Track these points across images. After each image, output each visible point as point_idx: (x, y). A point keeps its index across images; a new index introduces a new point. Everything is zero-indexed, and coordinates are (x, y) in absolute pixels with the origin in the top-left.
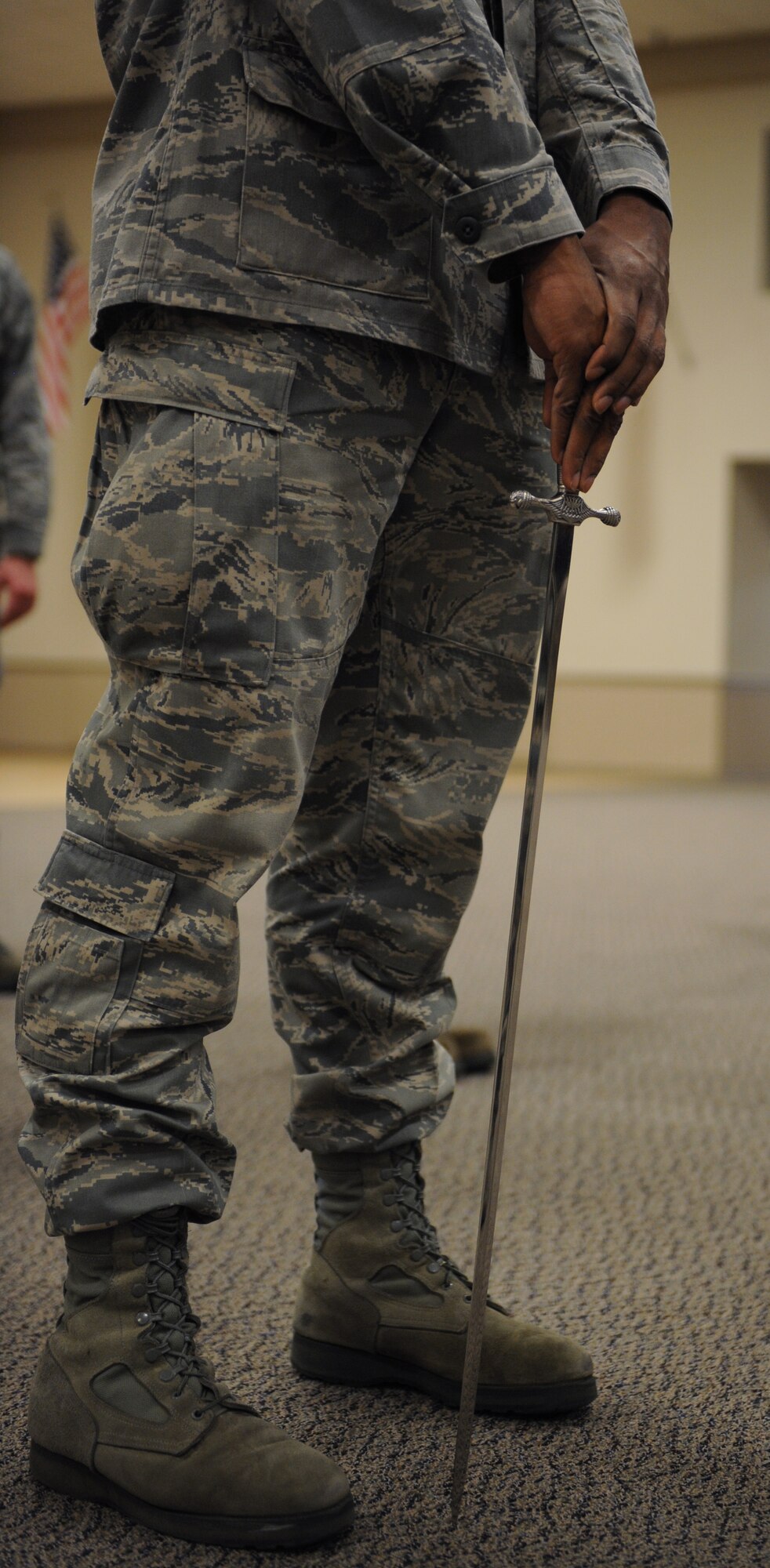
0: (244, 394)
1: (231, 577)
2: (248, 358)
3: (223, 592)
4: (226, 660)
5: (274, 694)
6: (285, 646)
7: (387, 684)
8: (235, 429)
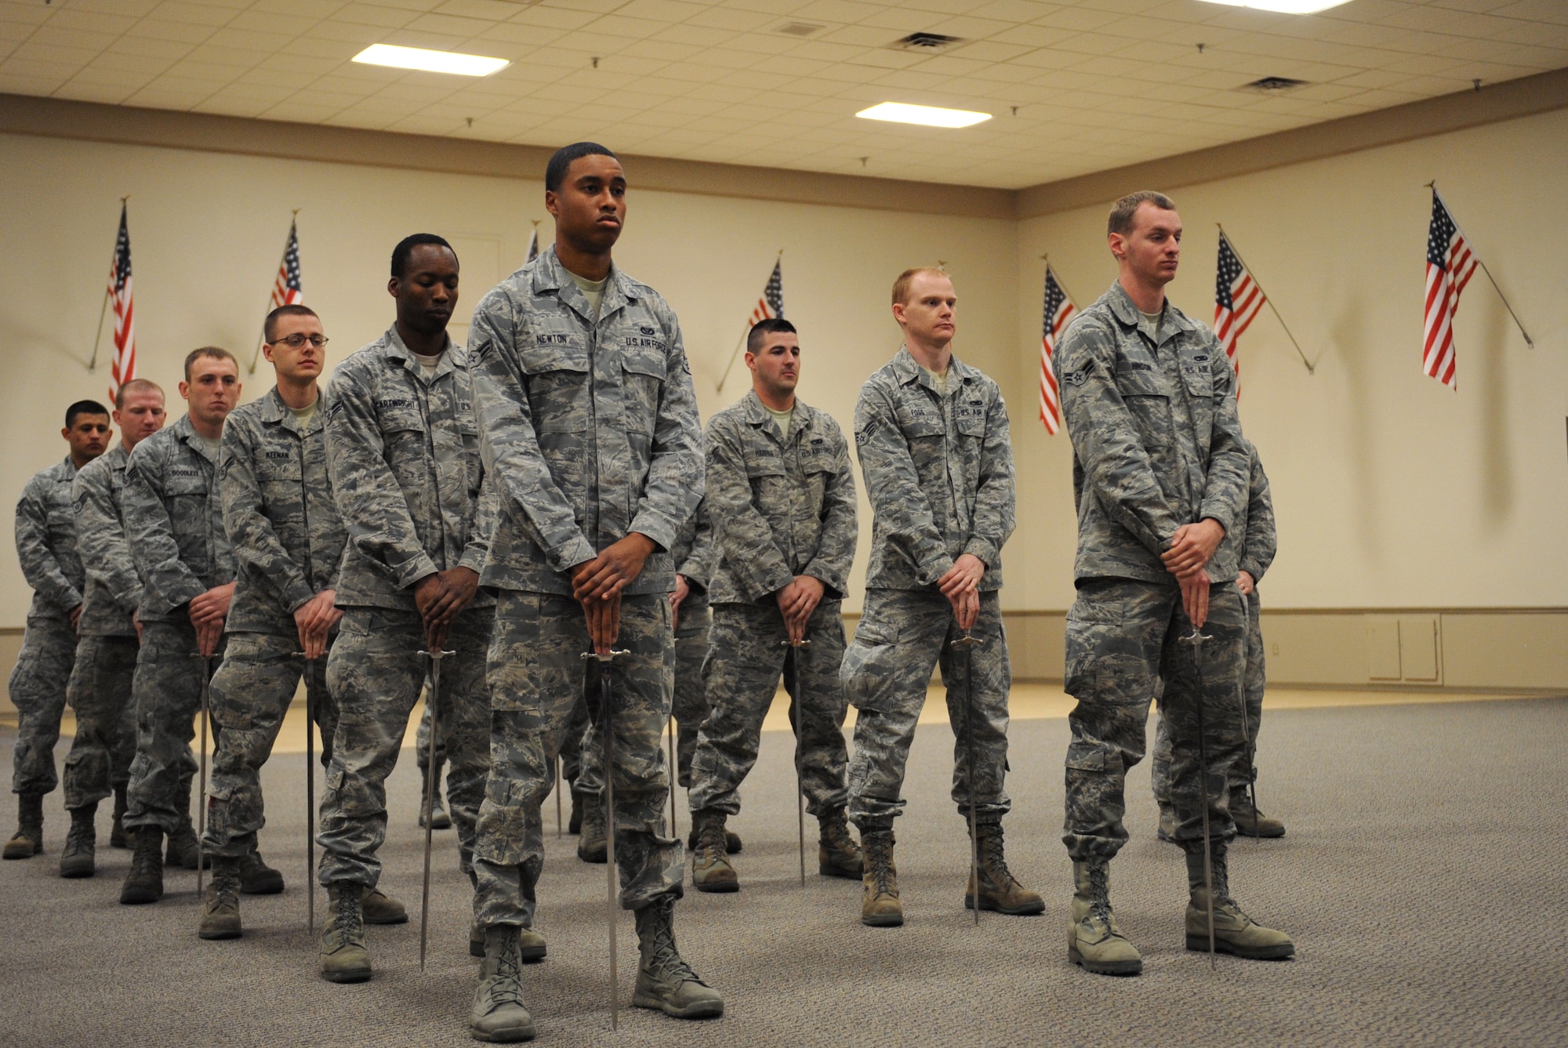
0: (357, 625)
1: (352, 680)
2: (360, 615)
3: (350, 685)
4: (353, 705)
5: (368, 715)
6: (370, 700)
7: (457, 711)
8: (354, 636)
